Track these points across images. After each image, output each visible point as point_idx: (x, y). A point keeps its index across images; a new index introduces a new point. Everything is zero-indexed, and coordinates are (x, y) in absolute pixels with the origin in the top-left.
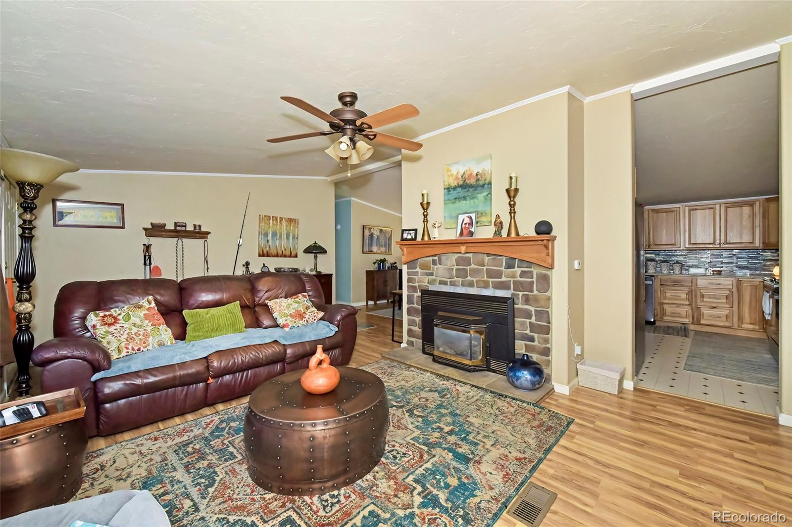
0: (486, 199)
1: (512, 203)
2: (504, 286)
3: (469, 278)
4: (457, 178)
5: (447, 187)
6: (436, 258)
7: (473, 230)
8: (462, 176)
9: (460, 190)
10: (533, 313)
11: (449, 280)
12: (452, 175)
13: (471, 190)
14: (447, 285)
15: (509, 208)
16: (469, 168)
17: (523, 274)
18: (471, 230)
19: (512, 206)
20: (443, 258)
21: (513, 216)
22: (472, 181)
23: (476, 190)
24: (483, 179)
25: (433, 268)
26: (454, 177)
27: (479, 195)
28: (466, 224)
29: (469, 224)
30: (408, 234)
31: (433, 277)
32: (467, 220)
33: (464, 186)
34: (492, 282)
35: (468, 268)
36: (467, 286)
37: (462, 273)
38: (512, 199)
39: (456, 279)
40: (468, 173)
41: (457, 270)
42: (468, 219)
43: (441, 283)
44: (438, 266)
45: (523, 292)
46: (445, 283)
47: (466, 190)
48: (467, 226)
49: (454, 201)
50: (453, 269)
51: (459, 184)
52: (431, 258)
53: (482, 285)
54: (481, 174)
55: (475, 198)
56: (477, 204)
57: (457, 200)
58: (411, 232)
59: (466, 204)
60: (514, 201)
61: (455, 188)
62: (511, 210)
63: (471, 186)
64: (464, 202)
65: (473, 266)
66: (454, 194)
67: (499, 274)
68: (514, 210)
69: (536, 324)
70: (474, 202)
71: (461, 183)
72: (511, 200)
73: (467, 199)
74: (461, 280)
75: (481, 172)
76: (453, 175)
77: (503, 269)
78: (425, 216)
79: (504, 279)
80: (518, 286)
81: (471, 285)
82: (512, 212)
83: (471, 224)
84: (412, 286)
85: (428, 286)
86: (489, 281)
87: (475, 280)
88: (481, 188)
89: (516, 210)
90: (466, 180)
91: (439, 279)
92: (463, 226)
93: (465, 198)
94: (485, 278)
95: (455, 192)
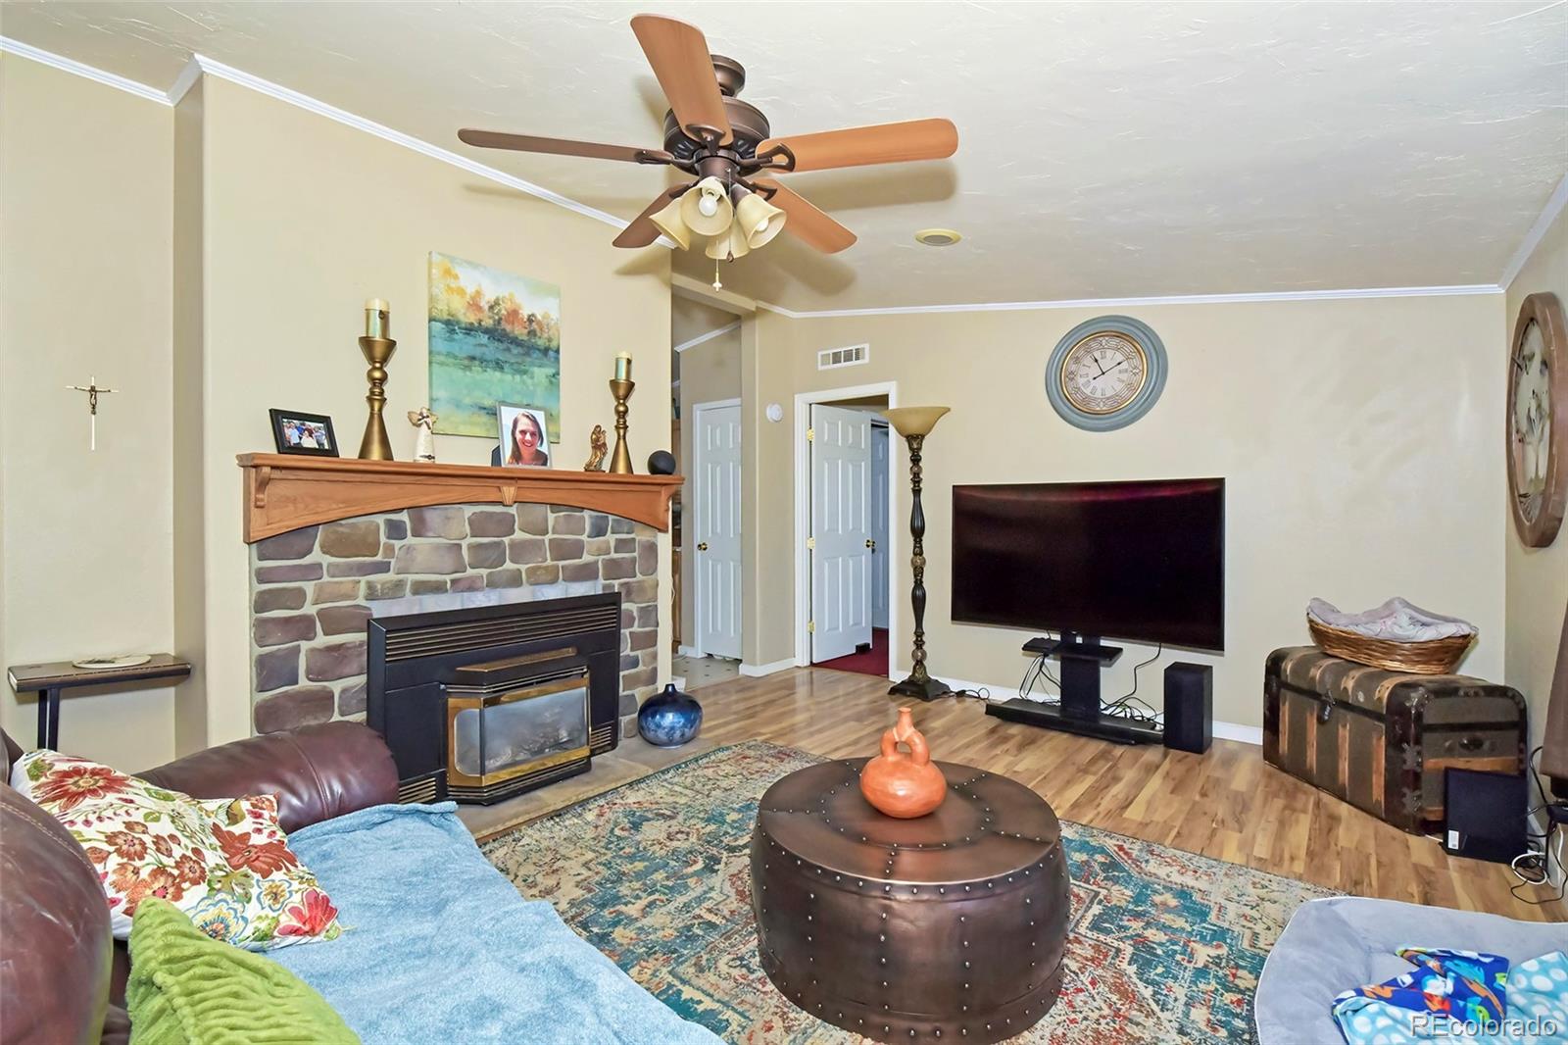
0: (551, 382)
1: (622, 409)
2: (587, 573)
3: (509, 565)
4: (474, 305)
5: (446, 317)
6: (404, 517)
7: (544, 449)
8: (491, 308)
9: (484, 339)
10: (635, 614)
11: (448, 578)
12: (461, 292)
13: (515, 350)
14: (446, 591)
15: (616, 418)
16: (511, 294)
17: (621, 545)
18: (539, 449)
19: (622, 415)
20: (432, 517)
21: (622, 434)
22: (520, 332)
23: (527, 354)
24: (546, 335)
25: (390, 549)
26: (468, 298)
27: (536, 370)
28: (523, 432)
29: (533, 434)
30: (301, 431)
31: (391, 576)
32: (524, 424)
33: (496, 334)
34: (562, 567)
35: (506, 540)
36: (504, 587)
37: (488, 556)
38: (622, 401)
39: (470, 572)
40: (508, 305)
41: (472, 547)
42: (526, 420)
43: (420, 588)
44: (410, 540)
45: (619, 579)
46: (438, 588)
47: (501, 346)
48: (528, 437)
49: (466, 362)
50: (459, 546)
51: (483, 323)
52: (380, 519)
53: (543, 578)
54: (539, 323)
55: (525, 372)
56: (531, 388)
57: (477, 363)
58: (313, 425)
59: (501, 381)
60: (624, 405)
61: (469, 330)
62: (618, 421)
63: (515, 341)
64: (498, 374)
65: (519, 535)
66: (467, 345)
67: (577, 550)
68: (625, 422)
69: (642, 632)
70: (524, 383)
71: (488, 323)
72: (619, 403)
73: (506, 370)
74: (484, 572)
75: (539, 317)
76: (465, 294)
77: (584, 537)
78: (378, 383)
79: (586, 558)
80: (614, 569)
81: (515, 581)
82: (622, 427)
83: (537, 434)
84: (287, 620)
85: (369, 609)
86: (558, 566)
87: (523, 567)
88: (540, 355)
89: (627, 424)
90: (503, 323)
91: (411, 578)
92: (519, 436)
93: (499, 366)
94: (549, 562)
95: (470, 340)
